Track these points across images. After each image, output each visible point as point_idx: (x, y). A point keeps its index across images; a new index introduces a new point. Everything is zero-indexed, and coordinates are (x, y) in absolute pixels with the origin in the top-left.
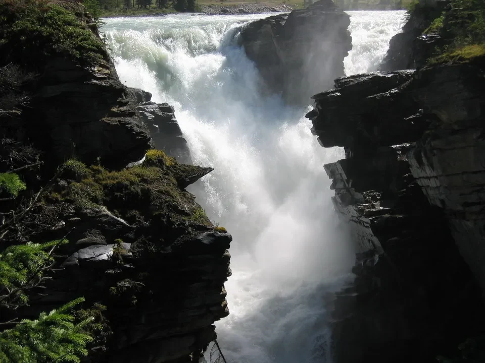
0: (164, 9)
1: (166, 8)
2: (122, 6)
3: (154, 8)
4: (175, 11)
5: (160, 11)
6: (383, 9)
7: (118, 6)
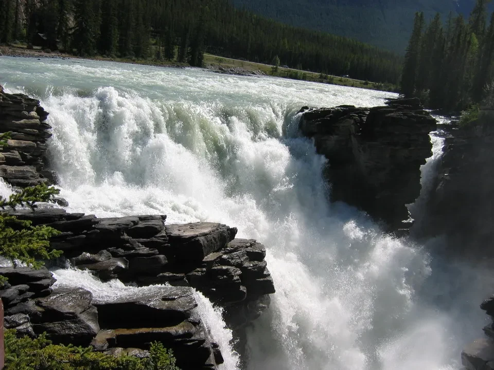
0: (182, 63)
1: (184, 62)
2: (153, 56)
3: (175, 61)
4: (189, 65)
5: (179, 64)
6: (321, 82)
7: (151, 57)
